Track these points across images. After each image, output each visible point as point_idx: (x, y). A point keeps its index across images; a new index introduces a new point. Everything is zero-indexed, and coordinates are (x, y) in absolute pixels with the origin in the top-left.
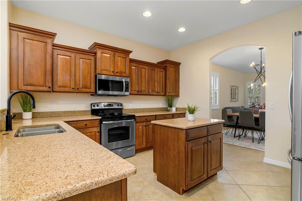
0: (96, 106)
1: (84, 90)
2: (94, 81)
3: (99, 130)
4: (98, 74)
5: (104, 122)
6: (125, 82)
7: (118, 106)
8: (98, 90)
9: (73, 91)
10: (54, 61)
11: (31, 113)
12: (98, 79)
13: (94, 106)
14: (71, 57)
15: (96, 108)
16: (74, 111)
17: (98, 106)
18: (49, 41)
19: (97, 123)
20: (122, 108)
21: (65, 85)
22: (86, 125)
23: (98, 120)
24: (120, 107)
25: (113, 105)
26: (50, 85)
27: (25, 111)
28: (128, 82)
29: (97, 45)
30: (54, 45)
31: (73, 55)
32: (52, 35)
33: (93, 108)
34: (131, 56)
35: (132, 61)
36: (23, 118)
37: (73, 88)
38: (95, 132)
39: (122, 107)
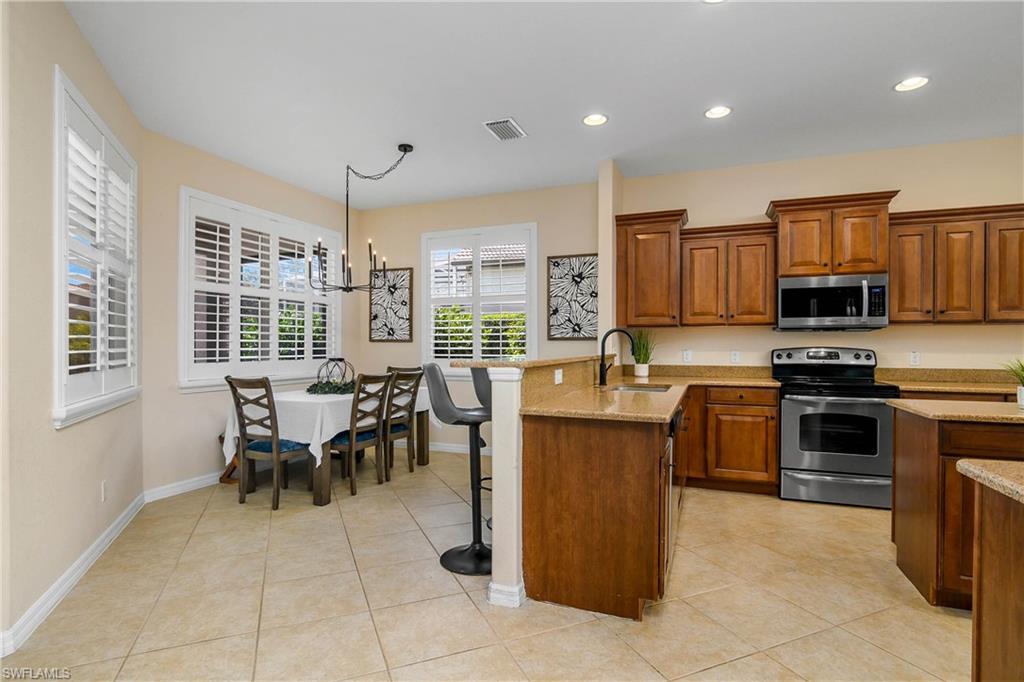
0: (784, 355)
1: (746, 318)
2: (773, 295)
3: (775, 414)
4: (783, 276)
5: (787, 396)
6: (870, 288)
7: (857, 357)
8: (783, 316)
9: (720, 321)
10: (684, 265)
11: (646, 366)
12: (783, 290)
13: (779, 356)
14: (717, 248)
15: (784, 361)
16: (731, 367)
17: (789, 356)
18: (675, 228)
19: (771, 397)
20: (874, 363)
21: (704, 310)
22: (741, 397)
23: (774, 391)
24: (863, 362)
25: (837, 356)
26: (676, 313)
27: (638, 362)
28: (884, 287)
29: (779, 207)
30: (683, 233)
31: (721, 244)
32: (680, 215)
33: (776, 361)
34: (895, 206)
35: (898, 219)
36: (636, 374)
37: (721, 316)
38: (764, 418)
39: (871, 362)
